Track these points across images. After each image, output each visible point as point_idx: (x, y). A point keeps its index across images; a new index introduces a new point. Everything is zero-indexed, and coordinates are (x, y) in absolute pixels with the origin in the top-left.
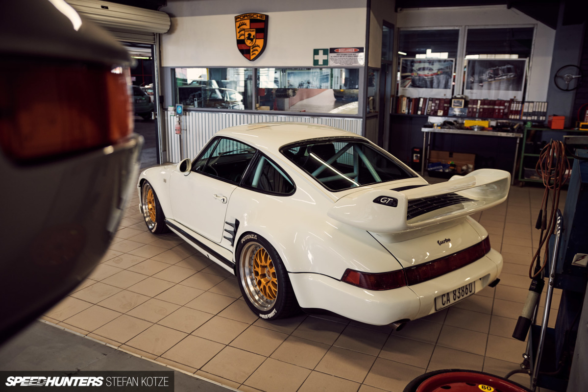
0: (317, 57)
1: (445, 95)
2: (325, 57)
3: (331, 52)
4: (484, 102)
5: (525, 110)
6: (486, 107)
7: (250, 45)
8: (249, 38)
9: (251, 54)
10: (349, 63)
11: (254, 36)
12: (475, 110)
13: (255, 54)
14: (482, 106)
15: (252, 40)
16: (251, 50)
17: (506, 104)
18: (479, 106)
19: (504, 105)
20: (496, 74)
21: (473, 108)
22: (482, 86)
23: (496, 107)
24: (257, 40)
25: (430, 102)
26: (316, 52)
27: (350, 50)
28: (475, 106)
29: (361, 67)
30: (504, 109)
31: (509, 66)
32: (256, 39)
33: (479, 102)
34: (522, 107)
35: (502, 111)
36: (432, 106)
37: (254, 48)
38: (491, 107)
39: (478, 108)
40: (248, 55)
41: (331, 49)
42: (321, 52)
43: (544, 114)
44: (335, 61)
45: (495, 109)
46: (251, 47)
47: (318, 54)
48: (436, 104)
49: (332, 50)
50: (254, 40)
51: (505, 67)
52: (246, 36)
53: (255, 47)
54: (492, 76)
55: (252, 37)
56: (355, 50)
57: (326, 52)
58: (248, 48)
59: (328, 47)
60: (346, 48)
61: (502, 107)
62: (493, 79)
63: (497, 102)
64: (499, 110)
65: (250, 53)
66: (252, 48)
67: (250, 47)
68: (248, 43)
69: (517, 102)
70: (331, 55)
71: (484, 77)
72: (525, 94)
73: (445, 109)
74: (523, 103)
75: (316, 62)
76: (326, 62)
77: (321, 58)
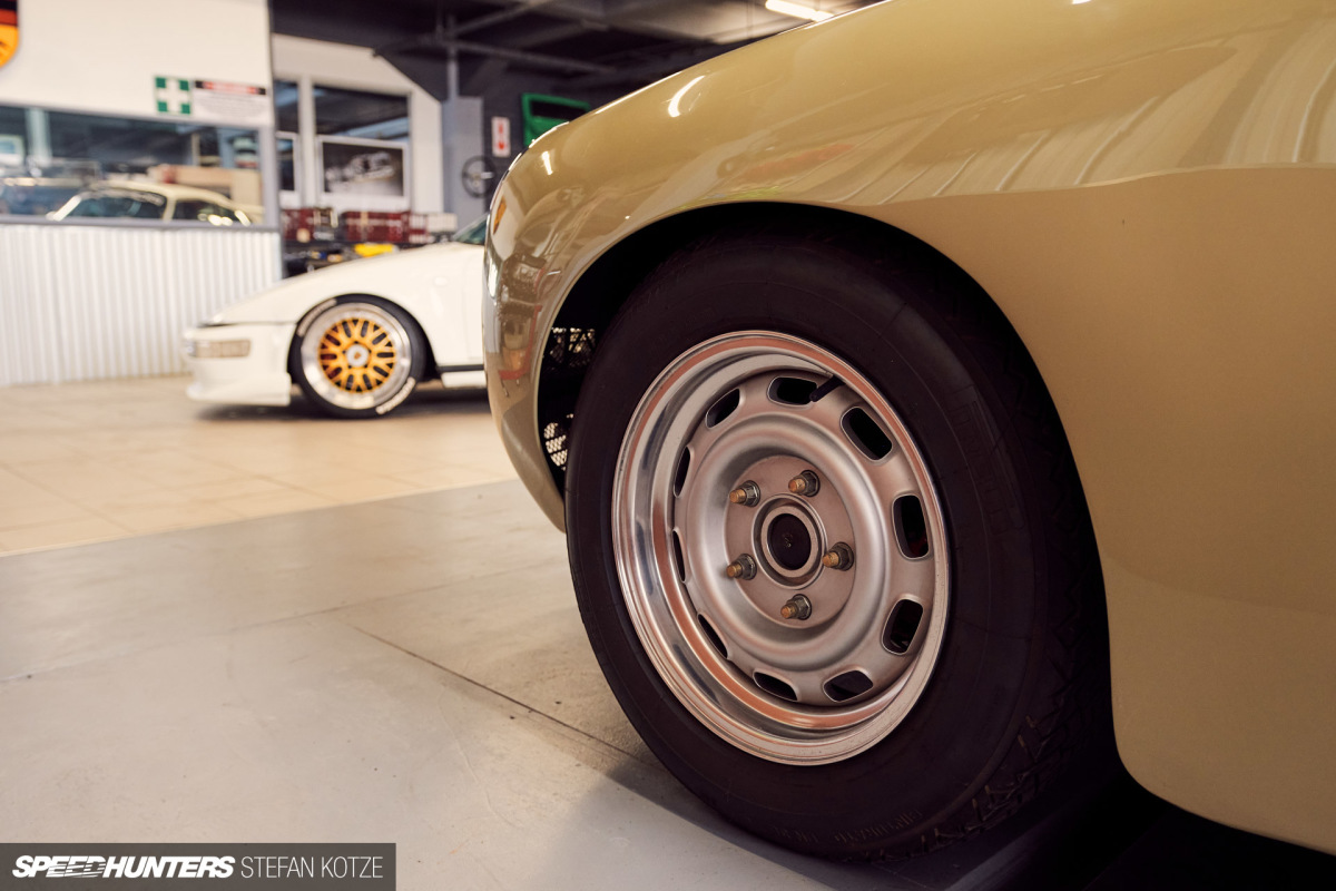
2: (184, 97)
3: (196, 88)
4: (372, 215)
6: (376, 223)
12: (360, 228)
14: (369, 223)
17: (403, 218)
18: (364, 222)
19: (400, 221)
21: (356, 226)
22: (348, 188)
23: (391, 223)
26: (161, 83)
27: (237, 89)
28: (359, 222)
29: (266, 127)
30: (401, 227)
31: (383, 156)
33: (364, 215)
34: (425, 222)
35: (399, 229)
38: (383, 223)
39: (364, 224)
41: (195, 80)
42: (173, 86)
44: (210, 108)
45: (389, 226)
47: (165, 88)
48: (294, 218)
49: (199, 85)
51: (378, 157)
54: (361, 170)
56: (250, 91)
57: (184, 85)
59: (190, 75)
60: (231, 84)
61: (398, 224)
62: (363, 177)
63: (390, 215)
64: (395, 226)
69: (418, 215)
70: (198, 93)
71: (348, 172)
72: (412, 201)
73: (311, 229)
74: (425, 216)
75: (163, 106)
76: (186, 109)
77: (174, 98)
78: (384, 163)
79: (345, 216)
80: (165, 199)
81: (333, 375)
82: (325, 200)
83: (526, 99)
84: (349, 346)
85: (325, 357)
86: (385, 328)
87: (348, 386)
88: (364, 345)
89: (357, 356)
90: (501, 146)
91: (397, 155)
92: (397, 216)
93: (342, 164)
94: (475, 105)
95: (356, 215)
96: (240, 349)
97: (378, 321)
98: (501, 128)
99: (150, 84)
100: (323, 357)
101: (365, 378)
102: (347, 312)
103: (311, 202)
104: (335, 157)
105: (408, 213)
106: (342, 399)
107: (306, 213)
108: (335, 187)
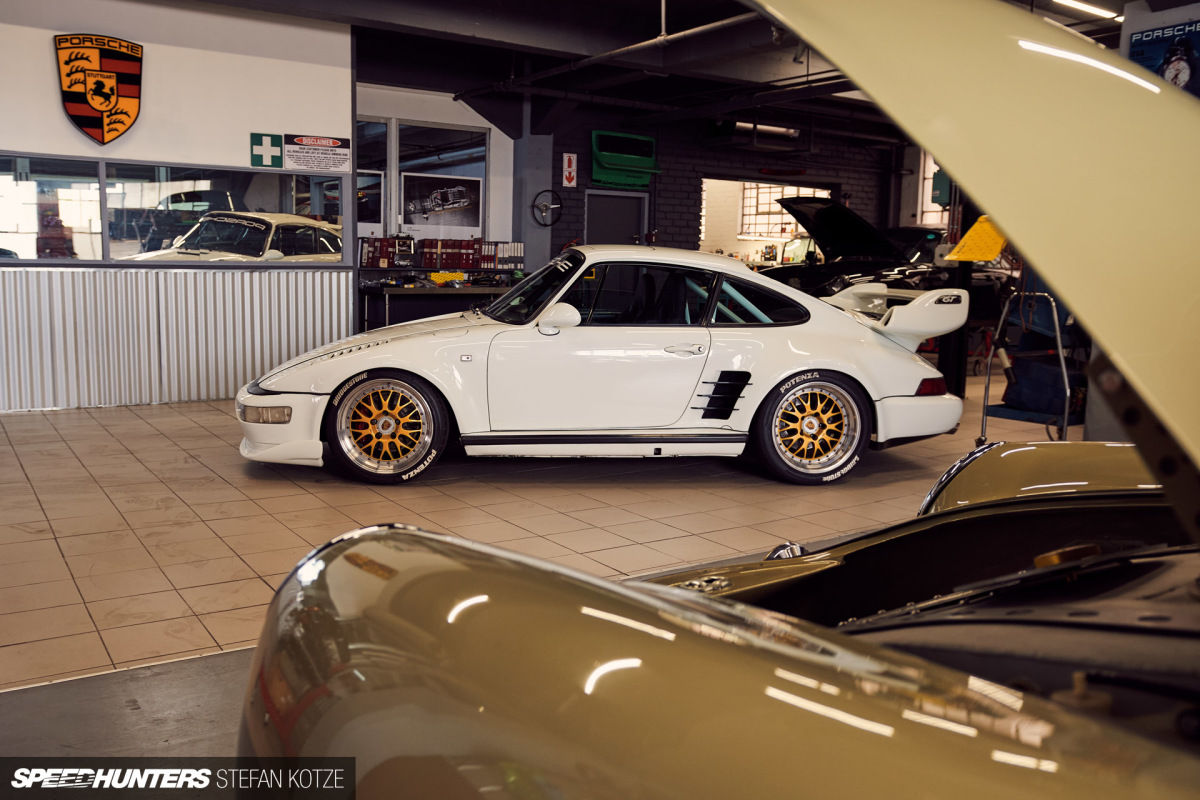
0: (257, 150)
1: (373, 233)
2: (276, 151)
3: (286, 143)
4: (446, 244)
5: (500, 255)
6: (449, 251)
7: (103, 108)
8: (99, 89)
9: (106, 128)
10: (323, 165)
11: (112, 89)
12: (435, 256)
13: (116, 130)
14: (444, 251)
15: (107, 97)
16: (106, 121)
17: (476, 246)
18: (439, 250)
19: (473, 248)
20: (445, 199)
21: (431, 254)
22: (427, 218)
23: (463, 251)
24: (120, 99)
25: (366, 245)
26: (256, 139)
27: (324, 142)
28: (434, 250)
29: (346, 174)
30: (473, 254)
31: (461, 188)
32: (118, 96)
33: (440, 244)
34: (496, 250)
35: (471, 257)
36: (369, 252)
37: (114, 117)
38: (456, 251)
39: (439, 252)
40: (98, 131)
41: (286, 136)
42: (267, 141)
43: (520, 260)
44: (298, 160)
45: (462, 254)
46: (105, 114)
47: (260, 144)
48: (375, 248)
49: (290, 139)
50: (113, 99)
51: (455, 189)
52: (91, 85)
53: (116, 113)
54: (440, 202)
55: (106, 90)
56: (334, 143)
57: (276, 141)
58: (99, 115)
59: (281, 131)
60: (317, 138)
61: (471, 251)
62: (441, 208)
63: (464, 244)
64: (468, 255)
65: (101, 127)
66: (108, 116)
67: (102, 112)
68: (97, 102)
69: (489, 243)
70: (288, 148)
71: (428, 204)
72: (484, 231)
73: (390, 257)
74: (496, 244)
75: (257, 160)
76: (277, 161)
77: (267, 151)
78: (461, 195)
79: (423, 243)
80: (268, 226)
81: (362, 442)
82: (406, 230)
83: (594, 134)
84: (379, 416)
85: (356, 426)
86: (413, 401)
87: (377, 454)
88: (393, 416)
89: (386, 426)
90: (570, 179)
91: (474, 187)
92: (469, 244)
93: (423, 197)
94: (547, 141)
95: (432, 243)
96: (283, 416)
97: (408, 394)
98: (570, 164)
99: (248, 140)
100: (354, 425)
101: (392, 445)
102: (379, 385)
103: (393, 231)
104: (417, 191)
105: (480, 241)
106: (370, 464)
107: (388, 241)
108: (416, 217)
